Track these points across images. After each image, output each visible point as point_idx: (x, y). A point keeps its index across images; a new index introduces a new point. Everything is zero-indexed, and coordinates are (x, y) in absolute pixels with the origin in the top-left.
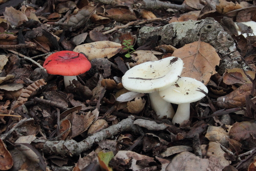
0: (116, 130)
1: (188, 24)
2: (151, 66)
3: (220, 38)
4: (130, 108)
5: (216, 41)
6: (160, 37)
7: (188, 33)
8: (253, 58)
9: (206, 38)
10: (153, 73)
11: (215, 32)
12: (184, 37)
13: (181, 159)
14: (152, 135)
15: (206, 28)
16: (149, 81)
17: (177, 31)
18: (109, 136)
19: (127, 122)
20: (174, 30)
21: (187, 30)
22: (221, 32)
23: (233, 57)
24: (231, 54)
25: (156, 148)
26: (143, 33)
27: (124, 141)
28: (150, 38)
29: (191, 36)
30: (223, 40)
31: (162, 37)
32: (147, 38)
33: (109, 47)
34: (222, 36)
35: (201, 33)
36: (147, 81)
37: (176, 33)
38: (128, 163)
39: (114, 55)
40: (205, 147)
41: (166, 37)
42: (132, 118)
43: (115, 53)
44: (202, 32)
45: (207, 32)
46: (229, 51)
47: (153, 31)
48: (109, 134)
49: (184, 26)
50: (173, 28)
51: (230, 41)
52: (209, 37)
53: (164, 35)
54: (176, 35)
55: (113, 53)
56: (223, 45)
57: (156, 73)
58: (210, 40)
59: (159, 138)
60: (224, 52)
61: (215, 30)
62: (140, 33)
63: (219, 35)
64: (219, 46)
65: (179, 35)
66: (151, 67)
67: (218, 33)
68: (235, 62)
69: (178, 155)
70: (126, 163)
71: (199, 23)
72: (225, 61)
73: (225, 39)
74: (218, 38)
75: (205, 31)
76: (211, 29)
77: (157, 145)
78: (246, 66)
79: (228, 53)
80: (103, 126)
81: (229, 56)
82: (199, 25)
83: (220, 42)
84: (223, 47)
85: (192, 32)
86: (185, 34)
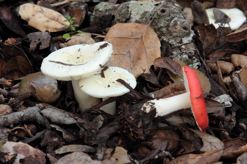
0: (17, 118)
1: (147, 4)
2: (80, 49)
3: (173, 26)
4: (38, 95)
5: (168, 29)
6: (114, 17)
7: (143, 16)
8: (224, 54)
9: (157, 24)
10: (78, 58)
11: (168, 18)
12: (138, 19)
13: (68, 159)
14: (55, 128)
15: (159, 12)
16: (68, 66)
17: (132, 13)
18: (7, 125)
19: (32, 111)
20: (129, 10)
21: (143, 12)
22: (176, 19)
23: (185, 50)
24: (183, 47)
25: (51, 143)
26: (98, 10)
27: (18, 133)
28: (103, 17)
29: (144, 19)
30: (176, 28)
31: (116, 17)
32: (101, 16)
33: (57, 20)
34: (176, 24)
35: (153, 17)
36: (67, 66)
37: (131, 14)
38: (9, 161)
39: (55, 31)
40: (111, 151)
41: (119, 18)
42: (39, 107)
43: (58, 29)
44: (155, 16)
45: (160, 17)
46: (181, 42)
47: (110, 9)
48: (7, 122)
49: (142, 7)
50: (128, 8)
51: (184, 31)
52: (161, 23)
53: (118, 15)
54: (130, 17)
55: (56, 29)
56: (174, 34)
57: (81, 59)
58: (161, 27)
59: (64, 134)
60: (174, 43)
61: (170, 15)
62: (95, 9)
63: (172, 22)
64: (170, 35)
65: (133, 17)
66: (79, 51)
67: (172, 19)
68: (185, 56)
69: (69, 155)
70: (7, 161)
71: (157, 5)
72: (173, 54)
73: (178, 27)
74: (171, 25)
75: (158, 15)
76: (165, 14)
77: (54, 140)
78: (197, 62)
79: (180, 45)
80: (5, 113)
81: (180, 48)
82: (157, 7)
83: (172, 31)
84: (175, 37)
85: (147, 14)
86: (140, 17)
